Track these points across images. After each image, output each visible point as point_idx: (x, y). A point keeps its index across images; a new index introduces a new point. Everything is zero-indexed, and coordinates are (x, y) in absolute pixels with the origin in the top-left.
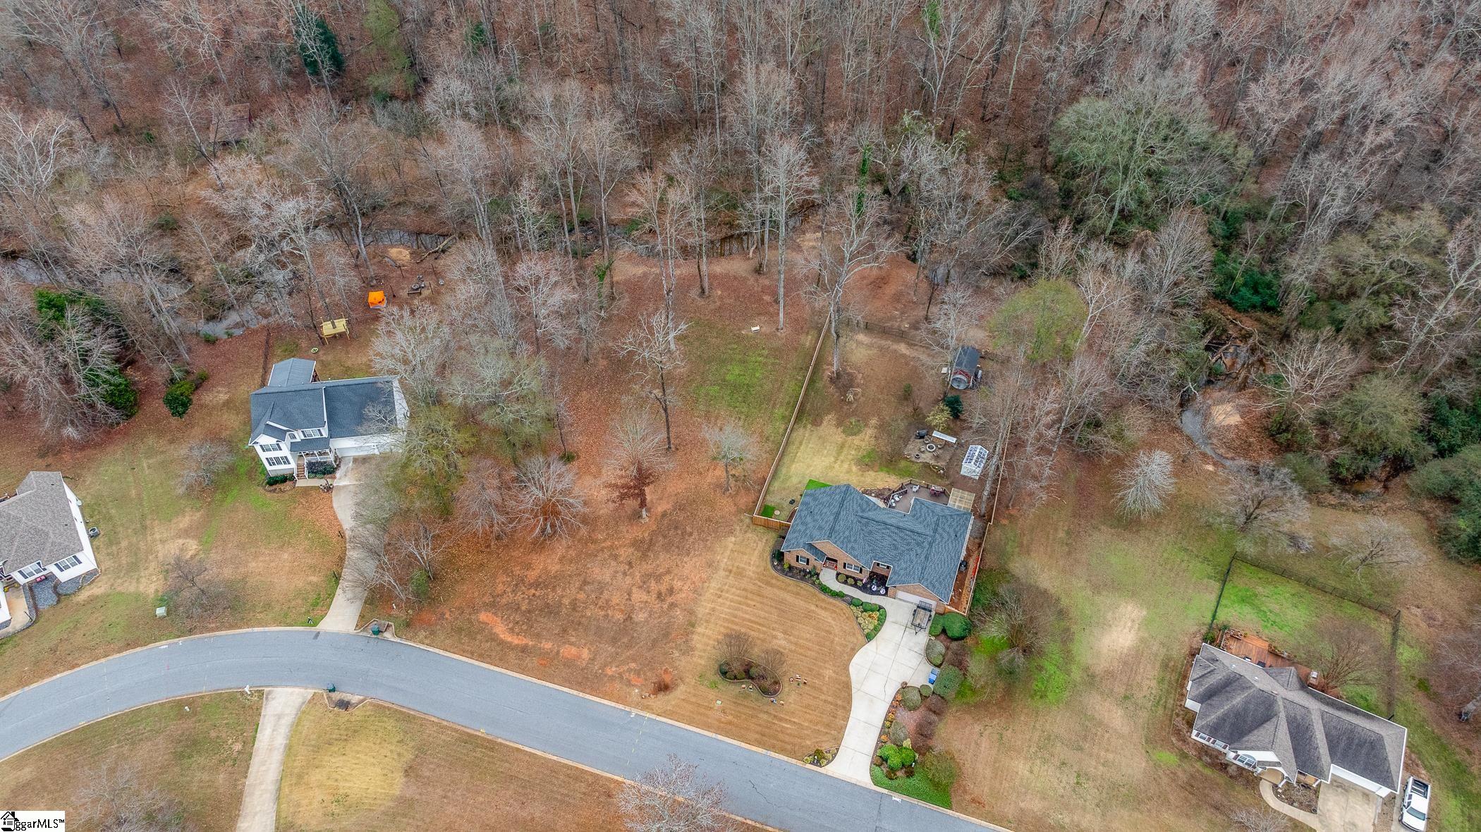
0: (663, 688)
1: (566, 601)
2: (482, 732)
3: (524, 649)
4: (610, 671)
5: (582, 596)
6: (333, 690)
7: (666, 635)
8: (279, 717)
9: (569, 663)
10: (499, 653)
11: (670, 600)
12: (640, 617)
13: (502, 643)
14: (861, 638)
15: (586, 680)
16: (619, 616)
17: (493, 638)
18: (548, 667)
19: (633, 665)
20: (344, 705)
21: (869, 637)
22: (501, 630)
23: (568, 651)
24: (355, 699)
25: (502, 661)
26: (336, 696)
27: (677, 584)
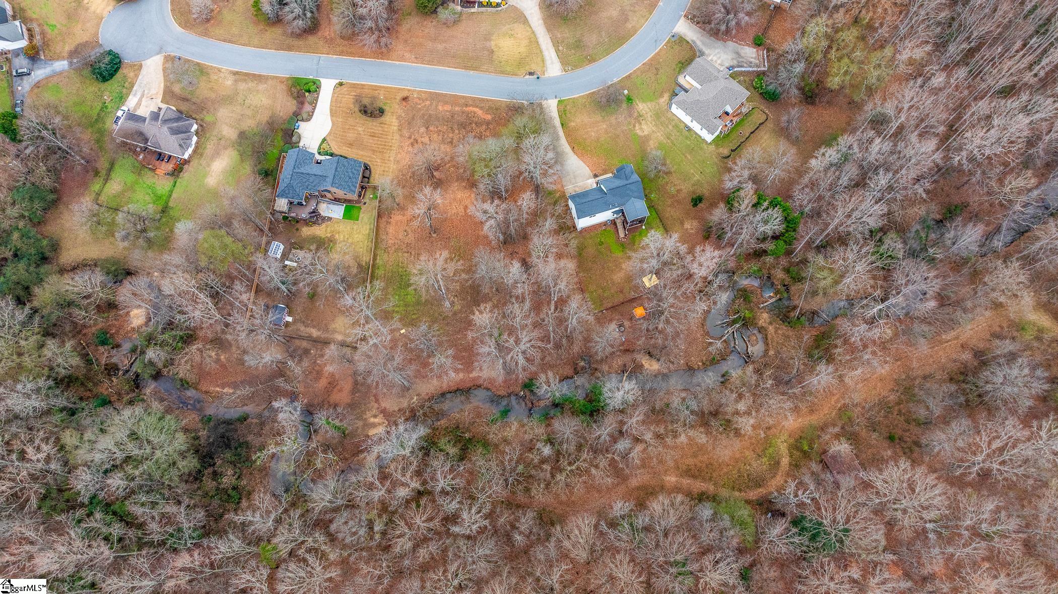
0: (405, 99)
1: (457, 131)
2: (472, 72)
3: (467, 105)
4: (428, 103)
5: (451, 135)
6: (538, 78)
7: (409, 123)
8: (552, 63)
9: (446, 103)
10: (477, 102)
11: (412, 140)
12: (423, 130)
13: (477, 107)
14: (328, 139)
15: (436, 97)
16: (431, 128)
17: (481, 108)
18: (454, 100)
19: (419, 106)
20: (531, 74)
21: (324, 140)
22: (479, 112)
23: (448, 108)
24: (528, 77)
25: (474, 99)
26: (535, 76)
27: (410, 149)
